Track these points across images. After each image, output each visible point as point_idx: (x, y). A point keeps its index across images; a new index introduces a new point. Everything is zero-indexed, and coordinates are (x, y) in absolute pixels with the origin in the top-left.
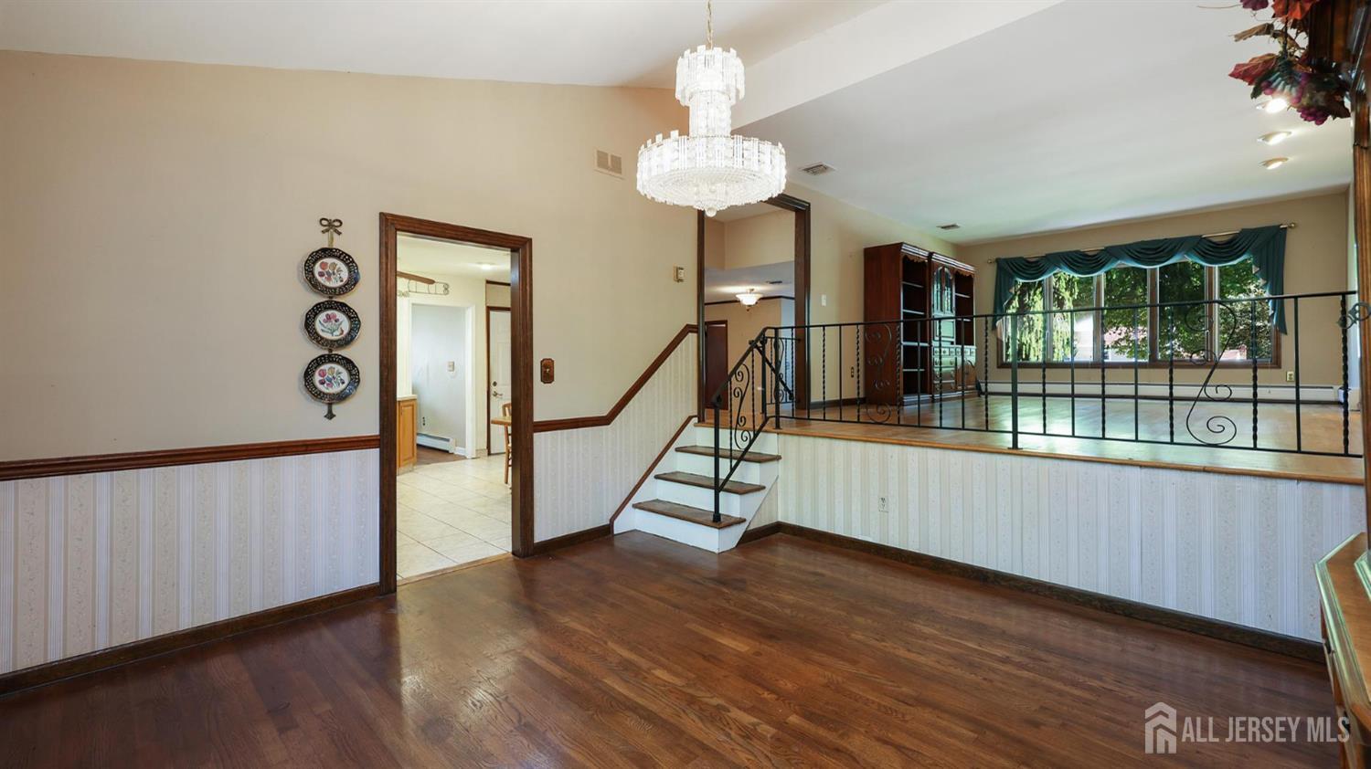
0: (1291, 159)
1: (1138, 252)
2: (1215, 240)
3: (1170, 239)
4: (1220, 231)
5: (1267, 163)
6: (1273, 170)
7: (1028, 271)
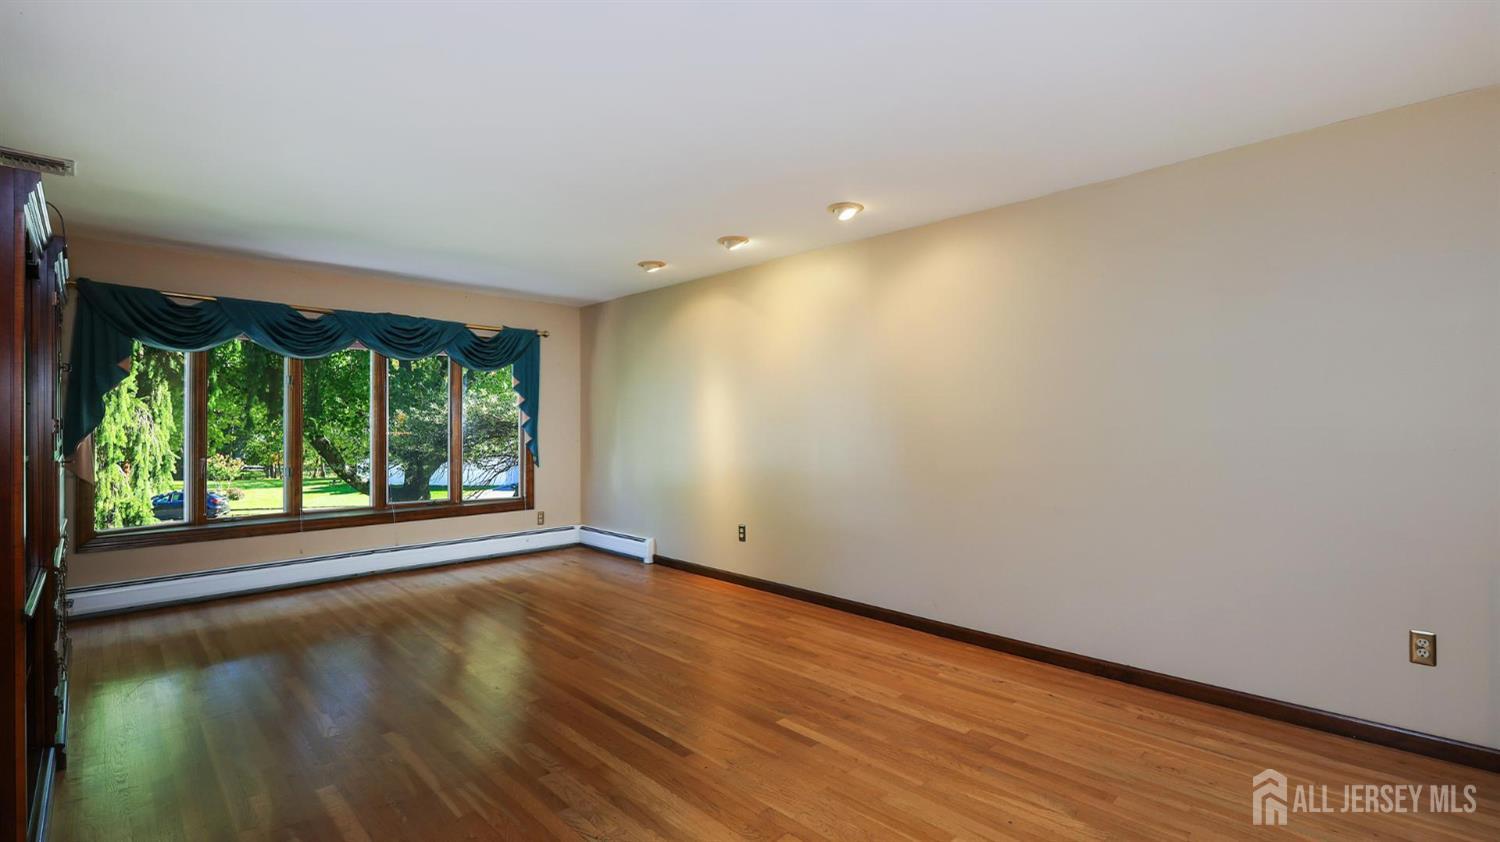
1: (389, 333)
2: (478, 333)
4: (484, 321)
7: (171, 327)
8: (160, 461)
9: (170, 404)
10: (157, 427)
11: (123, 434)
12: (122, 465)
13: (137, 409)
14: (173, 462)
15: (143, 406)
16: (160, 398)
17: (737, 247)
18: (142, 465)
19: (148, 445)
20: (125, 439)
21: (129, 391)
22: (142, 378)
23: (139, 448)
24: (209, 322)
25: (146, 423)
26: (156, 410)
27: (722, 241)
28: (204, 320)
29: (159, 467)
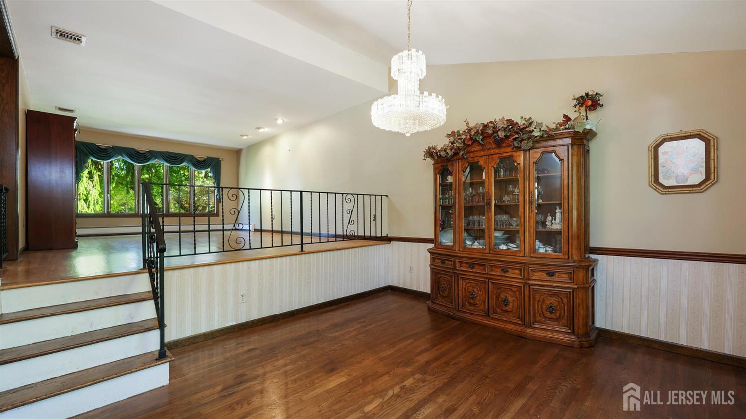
0: (249, 137)
1: (167, 157)
2: (198, 159)
3: (181, 154)
4: (200, 155)
5: (242, 136)
6: (245, 139)
7: (100, 154)
8: (96, 200)
9: (99, 183)
10: (95, 189)
11: (84, 190)
12: (84, 200)
13: (88, 183)
14: (100, 200)
15: (90, 182)
16: (95, 180)
17: (261, 131)
18: (91, 201)
19: (92, 195)
20: (85, 192)
21: (86, 177)
22: (89, 173)
23: (89, 195)
24: (110, 153)
25: (91, 188)
26: (94, 184)
27: (257, 128)
28: (109, 152)
29: (96, 202)
